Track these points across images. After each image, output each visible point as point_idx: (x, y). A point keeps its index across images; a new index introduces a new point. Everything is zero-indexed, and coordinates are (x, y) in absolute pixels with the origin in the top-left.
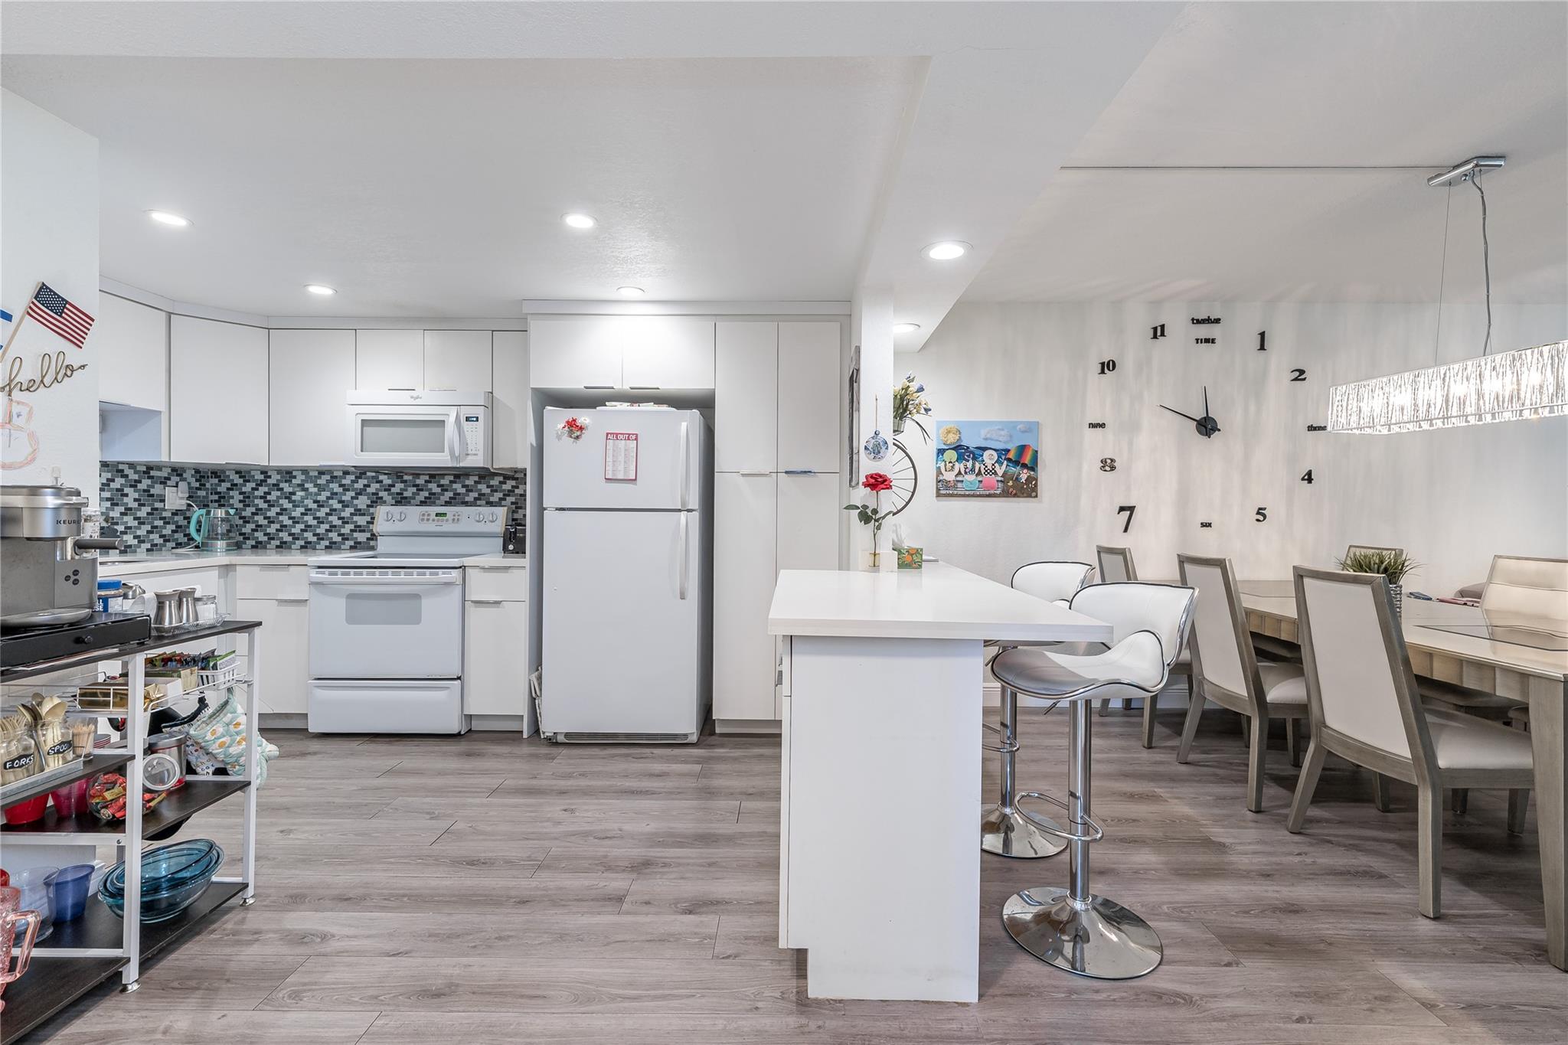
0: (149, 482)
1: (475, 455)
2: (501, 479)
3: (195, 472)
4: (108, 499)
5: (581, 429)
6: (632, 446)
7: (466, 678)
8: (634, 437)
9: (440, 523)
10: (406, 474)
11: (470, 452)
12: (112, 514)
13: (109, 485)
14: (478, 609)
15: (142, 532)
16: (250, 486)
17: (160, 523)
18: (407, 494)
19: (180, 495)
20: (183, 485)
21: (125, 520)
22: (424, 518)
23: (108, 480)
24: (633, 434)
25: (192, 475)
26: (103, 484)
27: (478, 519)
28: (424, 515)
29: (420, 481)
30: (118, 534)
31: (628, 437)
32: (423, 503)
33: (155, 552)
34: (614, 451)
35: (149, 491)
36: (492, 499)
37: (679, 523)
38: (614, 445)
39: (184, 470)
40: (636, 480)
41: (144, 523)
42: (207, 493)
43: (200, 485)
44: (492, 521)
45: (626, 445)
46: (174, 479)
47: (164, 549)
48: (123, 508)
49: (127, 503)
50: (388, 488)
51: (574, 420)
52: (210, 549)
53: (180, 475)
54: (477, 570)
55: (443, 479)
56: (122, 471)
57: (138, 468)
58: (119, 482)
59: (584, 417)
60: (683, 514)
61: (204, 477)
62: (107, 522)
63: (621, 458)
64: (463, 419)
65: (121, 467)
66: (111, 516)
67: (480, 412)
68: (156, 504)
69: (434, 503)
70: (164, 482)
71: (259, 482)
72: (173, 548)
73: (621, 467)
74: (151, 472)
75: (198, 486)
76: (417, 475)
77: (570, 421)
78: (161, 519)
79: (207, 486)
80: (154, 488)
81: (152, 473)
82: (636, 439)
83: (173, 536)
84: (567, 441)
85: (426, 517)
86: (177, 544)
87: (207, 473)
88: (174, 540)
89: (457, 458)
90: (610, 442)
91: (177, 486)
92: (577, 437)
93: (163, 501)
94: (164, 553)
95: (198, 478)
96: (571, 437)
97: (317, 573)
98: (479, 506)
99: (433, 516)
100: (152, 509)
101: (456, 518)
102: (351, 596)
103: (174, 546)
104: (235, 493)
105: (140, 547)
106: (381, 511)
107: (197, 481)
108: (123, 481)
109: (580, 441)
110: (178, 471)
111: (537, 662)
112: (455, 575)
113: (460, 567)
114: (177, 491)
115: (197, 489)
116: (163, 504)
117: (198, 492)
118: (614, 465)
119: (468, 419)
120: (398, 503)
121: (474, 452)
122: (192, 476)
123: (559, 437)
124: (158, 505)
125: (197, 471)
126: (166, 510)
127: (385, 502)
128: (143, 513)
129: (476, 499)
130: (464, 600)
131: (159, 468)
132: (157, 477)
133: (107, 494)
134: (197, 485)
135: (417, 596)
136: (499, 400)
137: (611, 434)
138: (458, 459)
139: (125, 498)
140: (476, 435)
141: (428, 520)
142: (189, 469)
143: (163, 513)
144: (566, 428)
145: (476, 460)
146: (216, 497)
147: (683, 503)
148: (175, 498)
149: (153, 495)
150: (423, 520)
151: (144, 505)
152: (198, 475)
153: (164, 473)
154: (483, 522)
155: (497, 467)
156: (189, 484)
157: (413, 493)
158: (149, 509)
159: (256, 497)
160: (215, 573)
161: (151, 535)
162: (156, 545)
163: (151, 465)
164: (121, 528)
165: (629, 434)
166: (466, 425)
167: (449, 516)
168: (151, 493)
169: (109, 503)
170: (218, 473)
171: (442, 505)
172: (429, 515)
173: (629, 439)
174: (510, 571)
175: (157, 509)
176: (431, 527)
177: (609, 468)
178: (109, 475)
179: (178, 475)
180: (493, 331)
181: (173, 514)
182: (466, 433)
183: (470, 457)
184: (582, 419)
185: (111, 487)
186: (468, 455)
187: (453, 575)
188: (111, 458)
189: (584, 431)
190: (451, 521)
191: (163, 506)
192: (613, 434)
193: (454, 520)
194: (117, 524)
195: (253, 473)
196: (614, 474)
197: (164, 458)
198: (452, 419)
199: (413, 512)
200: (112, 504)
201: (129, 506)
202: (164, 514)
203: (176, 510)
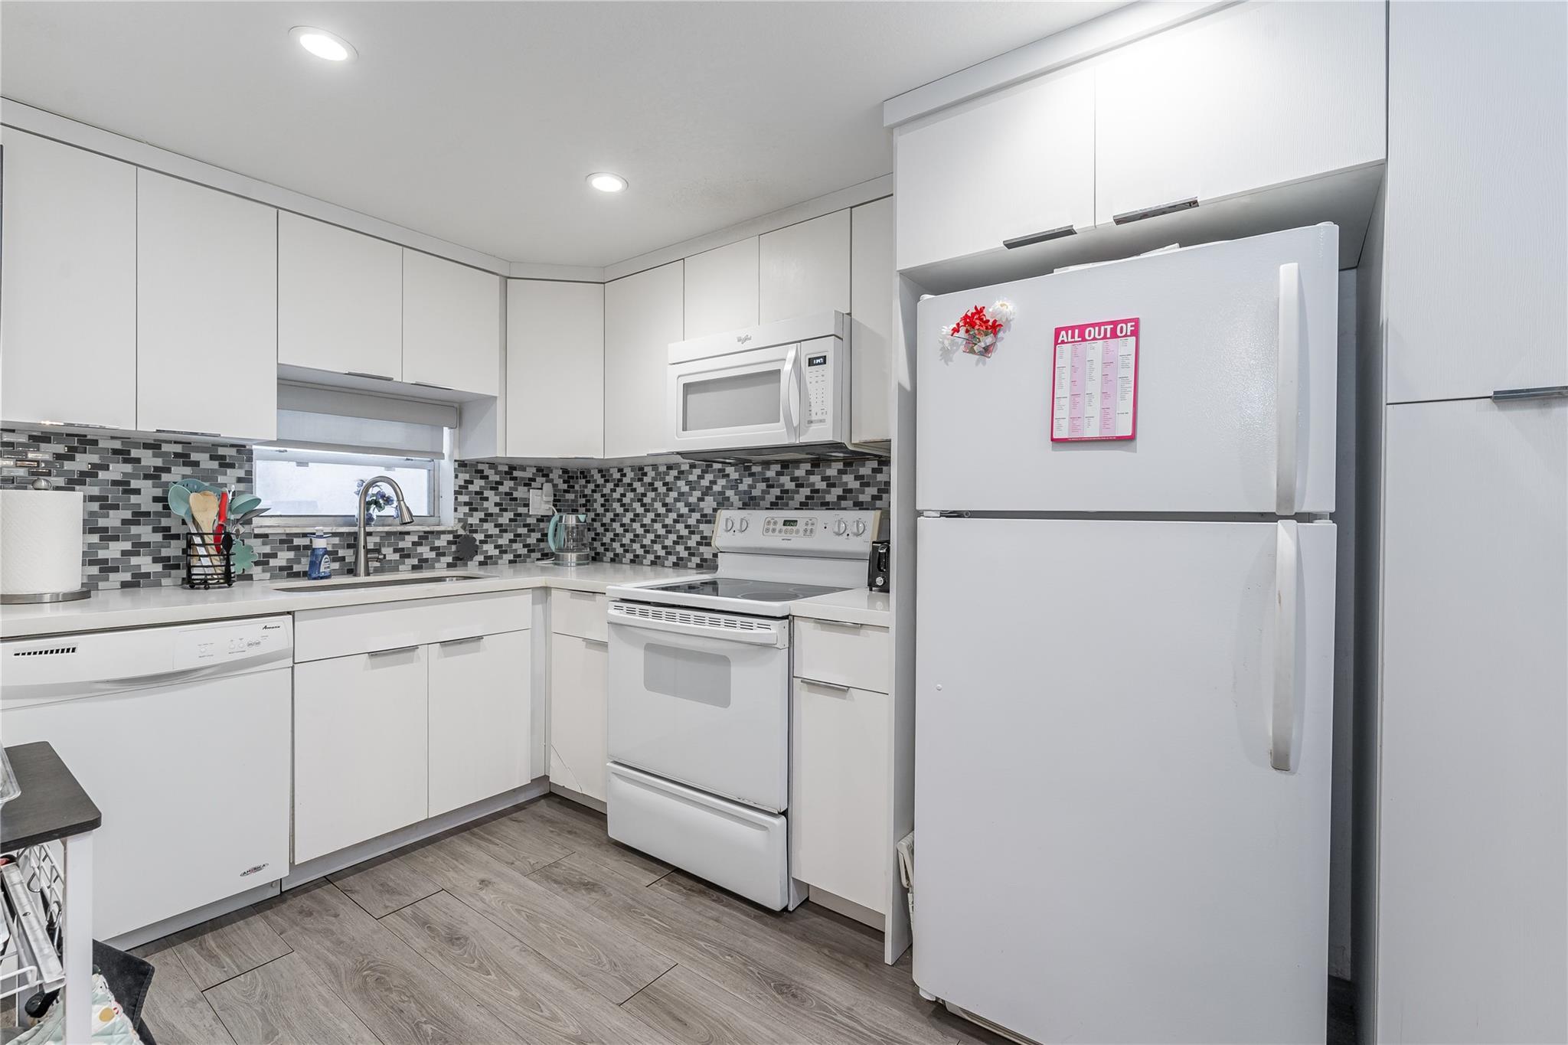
0: (511, 483)
1: (821, 421)
2: (875, 464)
3: (563, 472)
4: (466, 504)
5: (995, 328)
6: (1122, 351)
7: (794, 813)
8: (1129, 328)
9: (788, 536)
10: (754, 464)
11: (814, 418)
12: (470, 521)
13: (467, 488)
14: (812, 695)
15: (504, 541)
16: (610, 485)
17: (523, 531)
18: (756, 493)
19: (545, 498)
20: (548, 487)
21: (484, 528)
22: (769, 528)
23: (466, 481)
24: (1126, 322)
25: (559, 475)
26: (460, 487)
27: (836, 530)
28: (769, 522)
29: (771, 474)
30: (478, 543)
31: (1113, 330)
32: (774, 506)
33: (518, 564)
34: (1074, 369)
35: (512, 494)
36: (862, 498)
37: (1273, 554)
38: (1074, 355)
39: (550, 470)
40: (1132, 438)
41: (506, 531)
42: (576, 496)
43: (568, 487)
44: (858, 535)
45: (1106, 351)
46: (540, 480)
47: (528, 560)
48: (483, 513)
49: (488, 508)
50: (735, 485)
51: (979, 312)
52: (560, 562)
53: (547, 476)
54: (811, 625)
55: (798, 468)
56: (482, 471)
57: (500, 468)
58: (478, 484)
59: (999, 302)
60: (1285, 531)
61: (572, 478)
62: (465, 529)
63: (1094, 387)
64: (804, 363)
65: (480, 467)
66: (469, 522)
67: (827, 347)
68: (519, 508)
69: (787, 505)
70: (528, 483)
71: (616, 482)
72: (538, 559)
73: (1094, 409)
74: (514, 472)
75: (566, 488)
76: (767, 464)
77: (969, 314)
78: (525, 526)
79: (576, 488)
80: (517, 490)
81: (516, 474)
82: (1135, 333)
83: (539, 545)
84: (963, 360)
85: (771, 527)
86: (543, 555)
87: (576, 473)
88: (539, 551)
89: (795, 429)
90: (1065, 350)
91: (541, 489)
92: (987, 350)
93: (527, 505)
94: (528, 565)
95: (566, 478)
96: (972, 351)
97: (616, 608)
98: (845, 509)
99: (780, 525)
100: (515, 515)
101: (809, 527)
102: (651, 648)
103: (540, 557)
104: (597, 496)
105: (502, 558)
106: (723, 515)
107: (565, 482)
108: (482, 482)
109: (994, 356)
110: (544, 470)
111: (906, 818)
112: (776, 630)
113: (786, 617)
114: (542, 494)
115: (565, 491)
116: (527, 508)
117: (567, 495)
118: (1074, 405)
119: (811, 362)
120: (745, 506)
121: (819, 417)
122: (560, 477)
123: (946, 354)
124: (522, 510)
125: (565, 471)
126: (530, 516)
127: (732, 505)
128: (505, 519)
129: (840, 498)
130: (791, 677)
131: (523, 469)
132: (521, 478)
133: (464, 498)
134: (565, 486)
135: (723, 660)
136: (858, 322)
137: (1066, 329)
138: (797, 431)
139: (485, 502)
140: (823, 384)
141: (774, 530)
142: (556, 468)
143: (528, 519)
144: (963, 330)
145: (821, 433)
146: (583, 501)
147: (1286, 496)
148: (539, 502)
149: (515, 499)
150: (767, 530)
151: (506, 510)
152: (566, 475)
153: (528, 474)
154: (845, 534)
155: (857, 442)
156: (555, 486)
157: (763, 491)
158: (511, 515)
159: (614, 500)
160: (528, 597)
161: (514, 544)
162: (520, 556)
163: (514, 463)
164: (479, 537)
165: (1115, 323)
166: (810, 373)
167: (801, 526)
168: (514, 496)
169: (467, 508)
170: (584, 474)
171: (796, 509)
172: (775, 523)
173: (1114, 335)
174: (862, 631)
175: (520, 515)
176: (775, 541)
177: (1063, 412)
178: (467, 477)
179: (543, 476)
180: (851, 208)
181: (538, 520)
182: (809, 385)
183: (814, 427)
184: (998, 304)
185: (470, 489)
186: (811, 422)
187: (773, 631)
188: (470, 455)
189: (1000, 335)
190: (801, 532)
191: (526, 512)
192: (1073, 328)
193: (806, 530)
194: (476, 531)
195: (612, 470)
196: (1073, 428)
197: (500, 454)
198: (787, 367)
199: (758, 518)
200: (470, 510)
201: (490, 512)
202: (529, 521)
203: (542, 516)
